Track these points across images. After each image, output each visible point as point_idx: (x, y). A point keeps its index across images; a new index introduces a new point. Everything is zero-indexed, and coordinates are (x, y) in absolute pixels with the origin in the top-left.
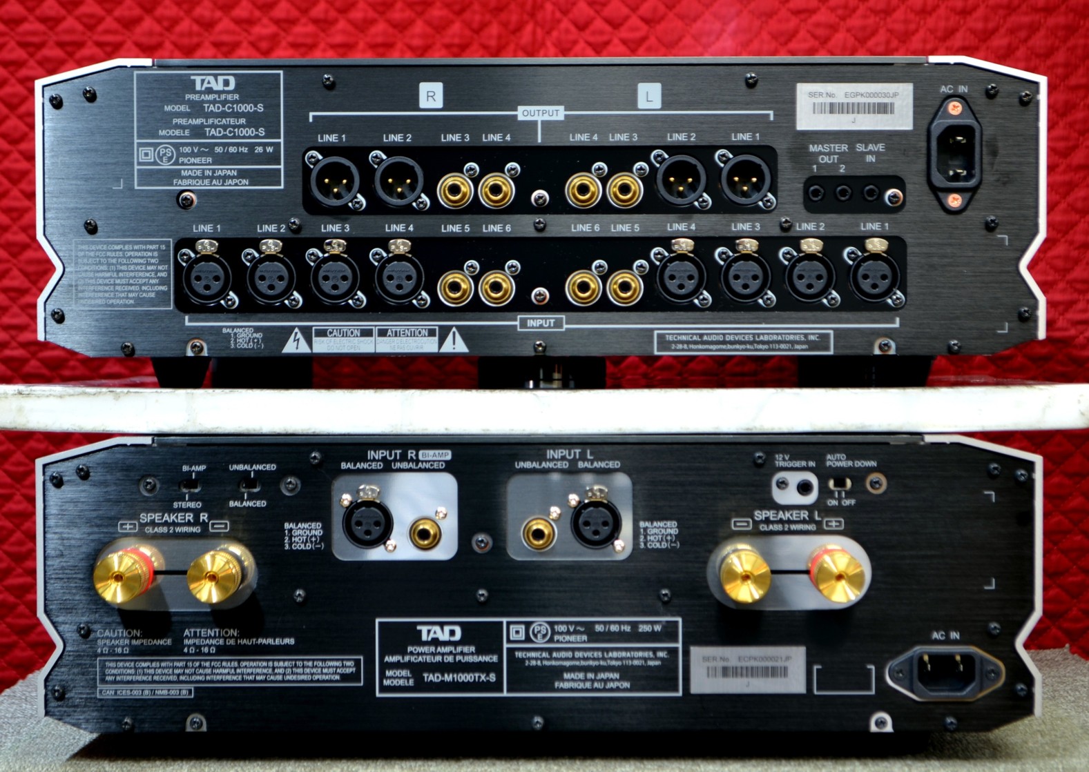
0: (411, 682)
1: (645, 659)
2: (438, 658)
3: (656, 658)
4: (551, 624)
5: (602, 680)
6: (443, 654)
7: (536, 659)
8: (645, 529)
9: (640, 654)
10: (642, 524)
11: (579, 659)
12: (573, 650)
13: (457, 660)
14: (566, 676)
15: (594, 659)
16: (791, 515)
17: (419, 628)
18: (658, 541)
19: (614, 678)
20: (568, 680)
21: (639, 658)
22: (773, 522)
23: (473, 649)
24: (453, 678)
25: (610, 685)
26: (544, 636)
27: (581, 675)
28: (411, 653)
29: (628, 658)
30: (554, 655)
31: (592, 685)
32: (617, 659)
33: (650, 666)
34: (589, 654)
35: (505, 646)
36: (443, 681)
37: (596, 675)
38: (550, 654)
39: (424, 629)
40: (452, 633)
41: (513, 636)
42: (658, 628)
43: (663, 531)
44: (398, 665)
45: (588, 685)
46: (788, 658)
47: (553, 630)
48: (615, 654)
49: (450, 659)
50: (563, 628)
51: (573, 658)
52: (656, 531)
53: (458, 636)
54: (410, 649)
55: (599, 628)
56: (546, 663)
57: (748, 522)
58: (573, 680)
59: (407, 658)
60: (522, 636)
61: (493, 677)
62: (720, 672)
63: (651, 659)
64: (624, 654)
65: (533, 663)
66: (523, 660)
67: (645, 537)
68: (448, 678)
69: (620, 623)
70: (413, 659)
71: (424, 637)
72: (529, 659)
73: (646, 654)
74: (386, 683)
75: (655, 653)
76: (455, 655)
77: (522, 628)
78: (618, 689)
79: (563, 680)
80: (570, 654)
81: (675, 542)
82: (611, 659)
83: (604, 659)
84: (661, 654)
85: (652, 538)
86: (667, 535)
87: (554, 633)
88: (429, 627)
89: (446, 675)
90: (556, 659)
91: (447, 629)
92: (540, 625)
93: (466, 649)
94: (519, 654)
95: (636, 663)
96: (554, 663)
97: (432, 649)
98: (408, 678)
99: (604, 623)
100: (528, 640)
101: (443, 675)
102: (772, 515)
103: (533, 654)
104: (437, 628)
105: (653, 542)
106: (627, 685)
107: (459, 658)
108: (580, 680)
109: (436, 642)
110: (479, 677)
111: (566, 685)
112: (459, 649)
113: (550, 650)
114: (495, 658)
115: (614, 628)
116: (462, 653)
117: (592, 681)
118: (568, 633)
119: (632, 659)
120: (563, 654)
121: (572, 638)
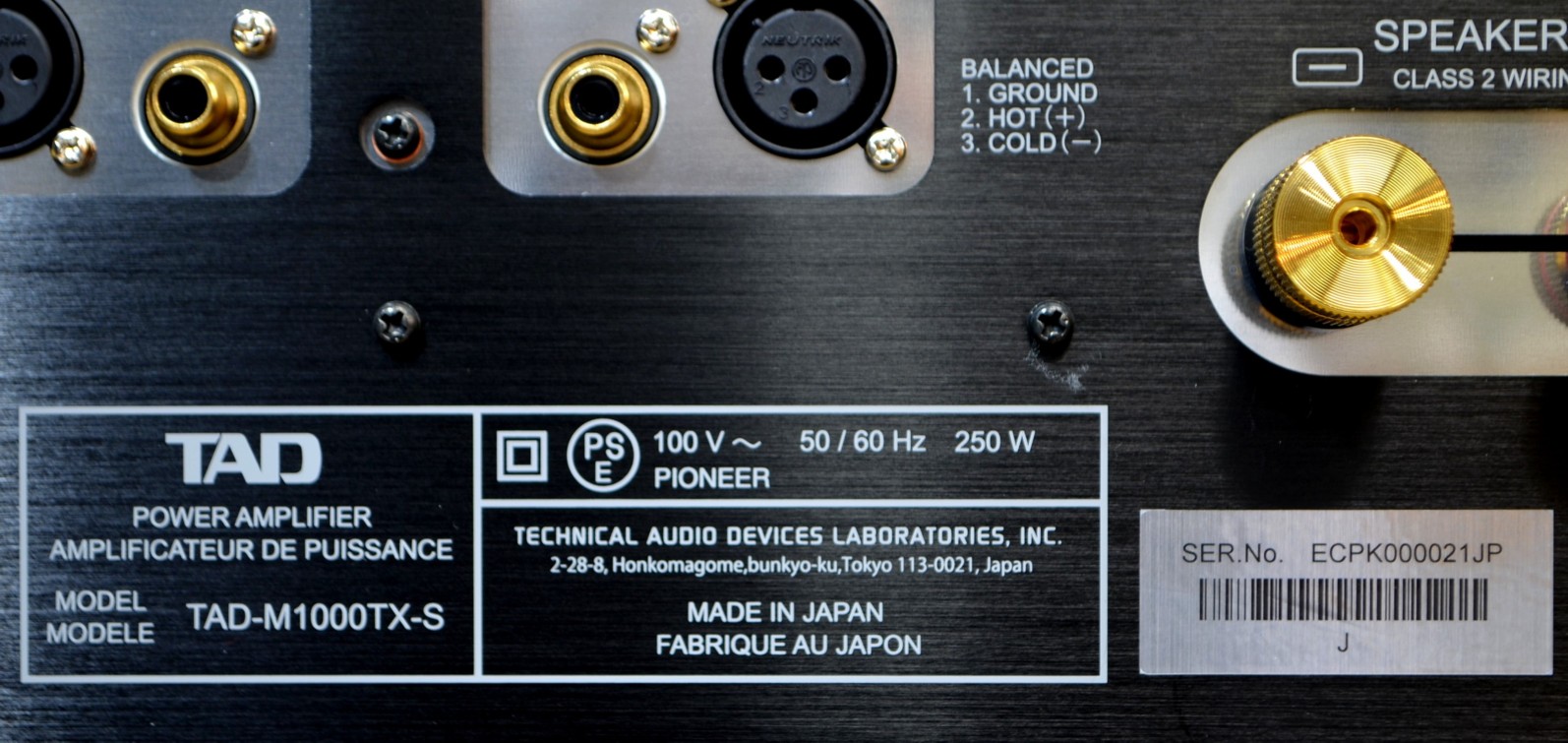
0: (145, 633)
1: (979, 554)
2: (241, 548)
3: (1016, 552)
4: (644, 427)
5: (822, 626)
6: (258, 534)
7: (590, 552)
8: (982, 84)
9: (961, 535)
10: (969, 68)
11: (740, 553)
12: (721, 520)
13: (308, 551)
14: (695, 613)
15: (795, 553)
16: (1508, 34)
17: (172, 438)
18: (1024, 130)
19: (866, 619)
20: (702, 628)
21: (953, 550)
22: (1441, 62)
23: (363, 515)
24: (295, 618)
25: (852, 645)
26: (619, 469)
27: (748, 611)
28: (147, 531)
29: (915, 550)
30: (654, 536)
31: (790, 642)
32: (876, 553)
33: (994, 577)
34: (778, 535)
35: (480, 504)
36: (256, 628)
37: (801, 611)
38: (640, 534)
39: (192, 444)
40: (291, 458)
41: (508, 471)
42: (1023, 441)
43: (1044, 92)
44: (99, 574)
45: (773, 644)
46: (1490, 551)
47: (648, 445)
48: (869, 536)
49: (283, 549)
50: (683, 442)
51: (721, 551)
52: (1019, 92)
53: (311, 470)
54: (140, 514)
55: (812, 442)
56: (624, 565)
57: (1351, 60)
58: (718, 627)
59: (129, 548)
60: (538, 471)
61: (434, 619)
62: (1243, 600)
63: (999, 554)
64: (901, 535)
65: (580, 565)
66: (543, 554)
67: (981, 117)
68: (276, 618)
69: (886, 423)
70: (150, 549)
71: (192, 474)
72: (566, 551)
73: (980, 536)
74: (56, 634)
75: (1011, 533)
76: (301, 536)
77: (538, 442)
78: (877, 662)
79: (688, 628)
80: (708, 536)
81: (1087, 134)
82: (857, 552)
83: (832, 553)
84: (1032, 536)
85: (1004, 118)
86: (1058, 108)
87: (654, 458)
88: (210, 438)
89: (269, 609)
90: (662, 552)
91: (271, 442)
92: (604, 431)
93: (338, 517)
94: (529, 535)
95: (944, 565)
96: (651, 566)
97: (220, 515)
98: (134, 619)
99: (832, 423)
100: (561, 483)
101: (258, 612)
102: (1434, 35)
103: (579, 536)
104: (238, 442)
105: (1008, 131)
106: (910, 644)
107: (313, 547)
108: (744, 627)
109: (232, 491)
110: (388, 616)
111: (696, 645)
112: (315, 516)
113: (641, 522)
114: (442, 549)
115: (865, 442)
116: (326, 532)
117: (790, 630)
118: (704, 459)
119: (932, 552)
120: (685, 536)
121: (717, 478)
